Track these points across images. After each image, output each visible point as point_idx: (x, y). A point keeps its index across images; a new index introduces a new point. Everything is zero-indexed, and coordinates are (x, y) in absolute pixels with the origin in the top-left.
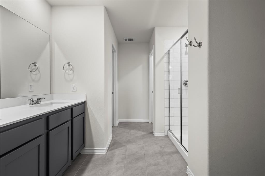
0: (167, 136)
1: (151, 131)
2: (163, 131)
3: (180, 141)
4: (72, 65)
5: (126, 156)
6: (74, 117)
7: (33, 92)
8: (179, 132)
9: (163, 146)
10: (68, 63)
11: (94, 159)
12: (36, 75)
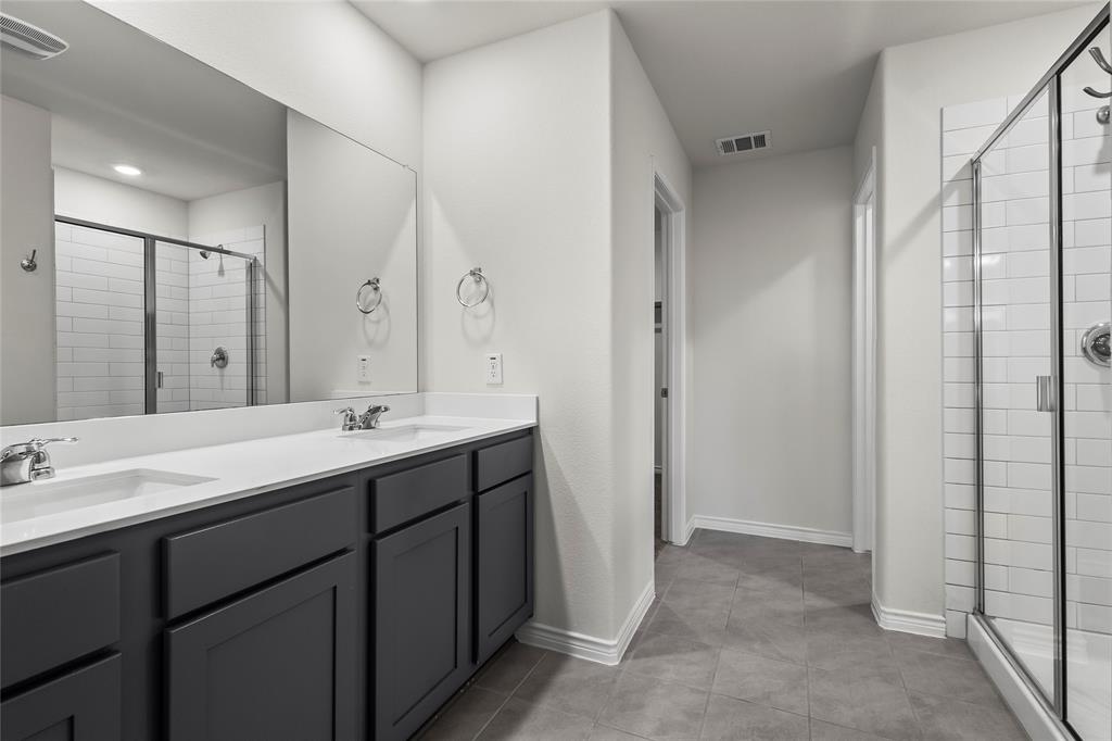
0: (962, 647)
1: (858, 597)
2: (936, 613)
3: (1051, 698)
4: (488, 279)
5: (708, 701)
6: (480, 490)
7: (368, 383)
8: (1049, 634)
9: (933, 702)
10: (476, 274)
11: (565, 677)
12: (378, 322)
